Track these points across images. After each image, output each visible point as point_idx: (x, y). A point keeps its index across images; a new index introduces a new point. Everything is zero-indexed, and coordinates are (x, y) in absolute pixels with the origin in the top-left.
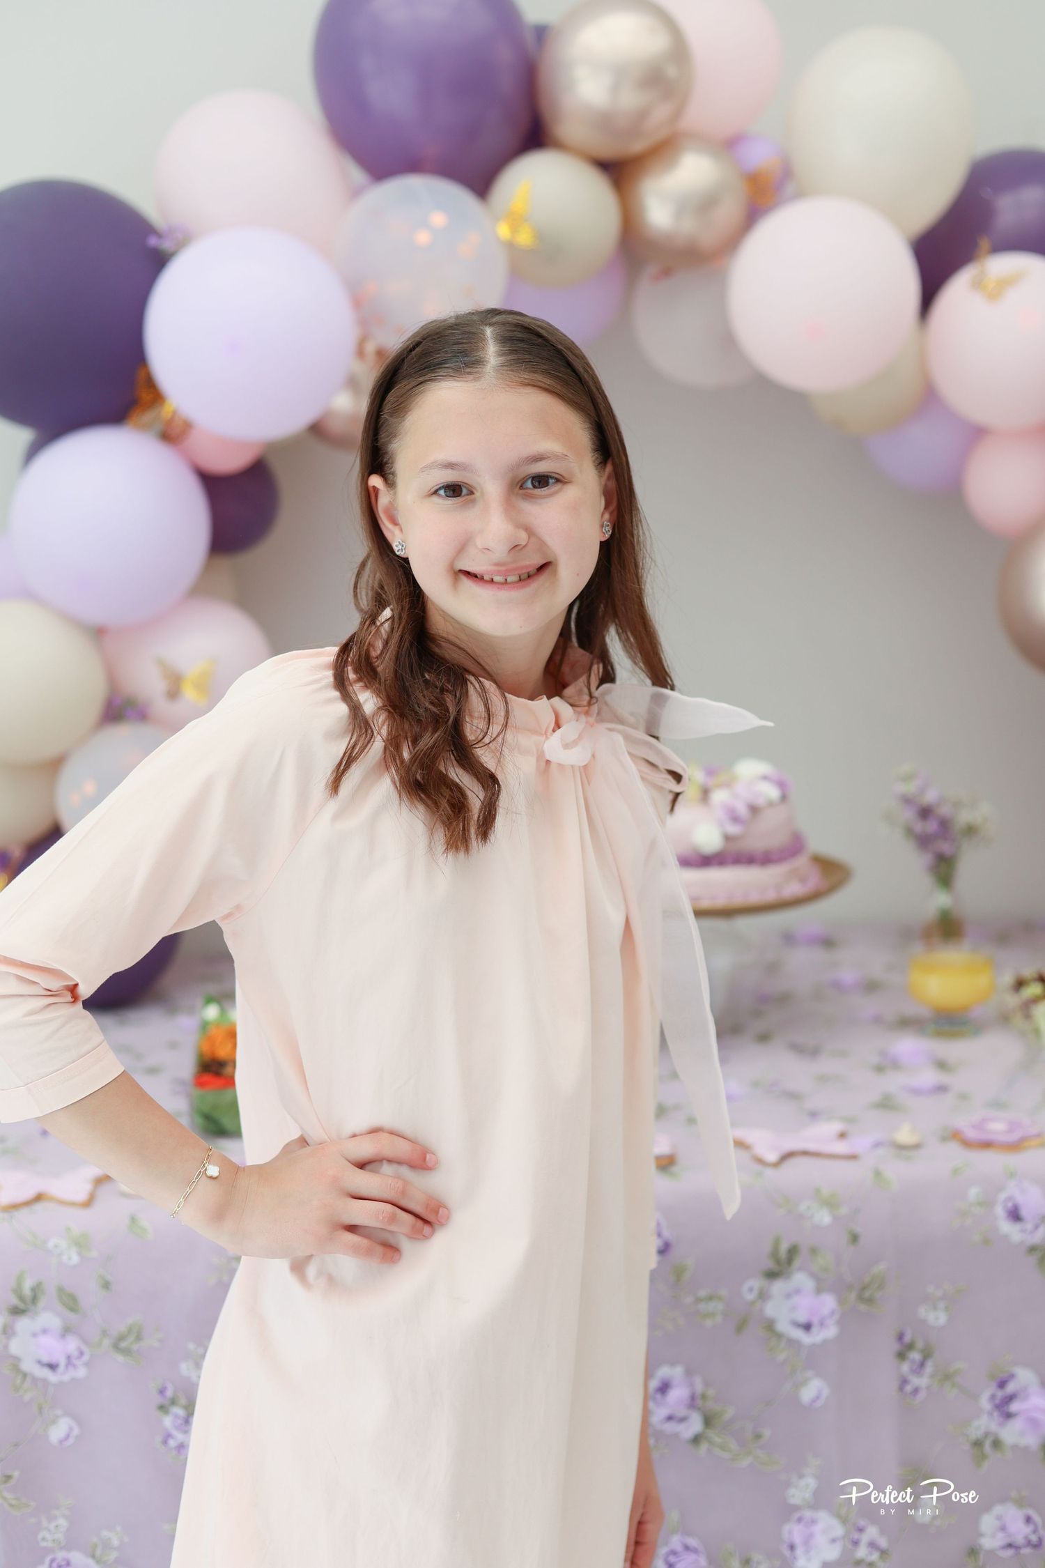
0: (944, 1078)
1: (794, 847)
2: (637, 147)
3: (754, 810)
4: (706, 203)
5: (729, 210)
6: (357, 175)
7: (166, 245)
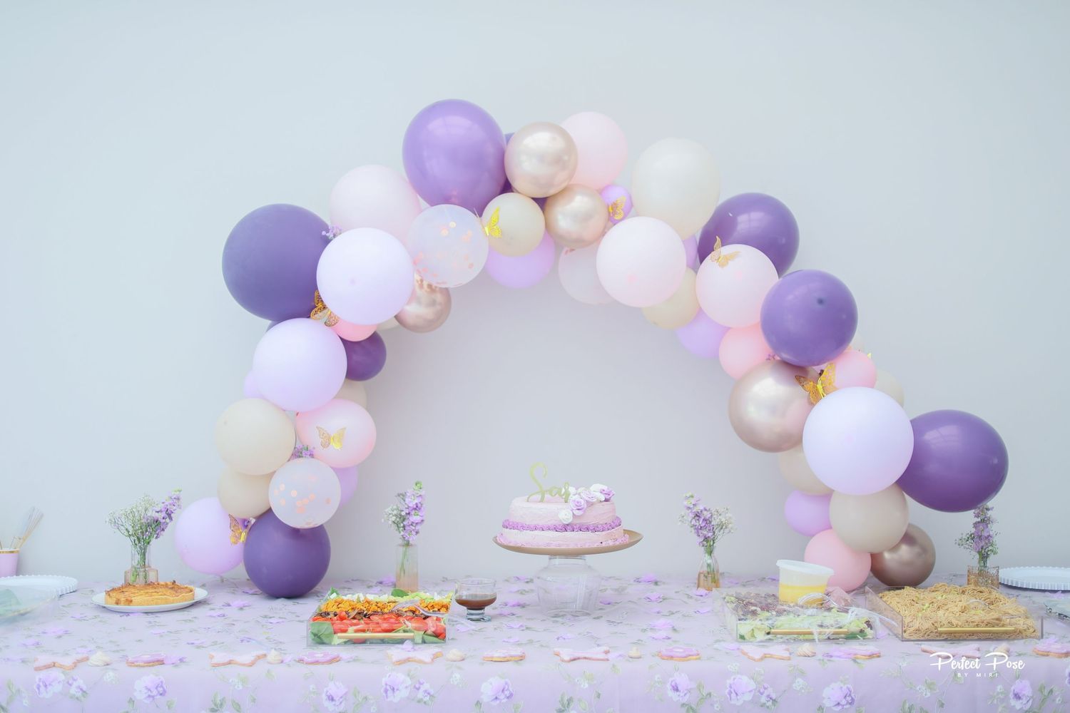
0: (671, 634)
1: (616, 523)
2: (552, 192)
3: (590, 504)
4: (586, 217)
5: (598, 221)
6: (423, 203)
7: (330, 235)
